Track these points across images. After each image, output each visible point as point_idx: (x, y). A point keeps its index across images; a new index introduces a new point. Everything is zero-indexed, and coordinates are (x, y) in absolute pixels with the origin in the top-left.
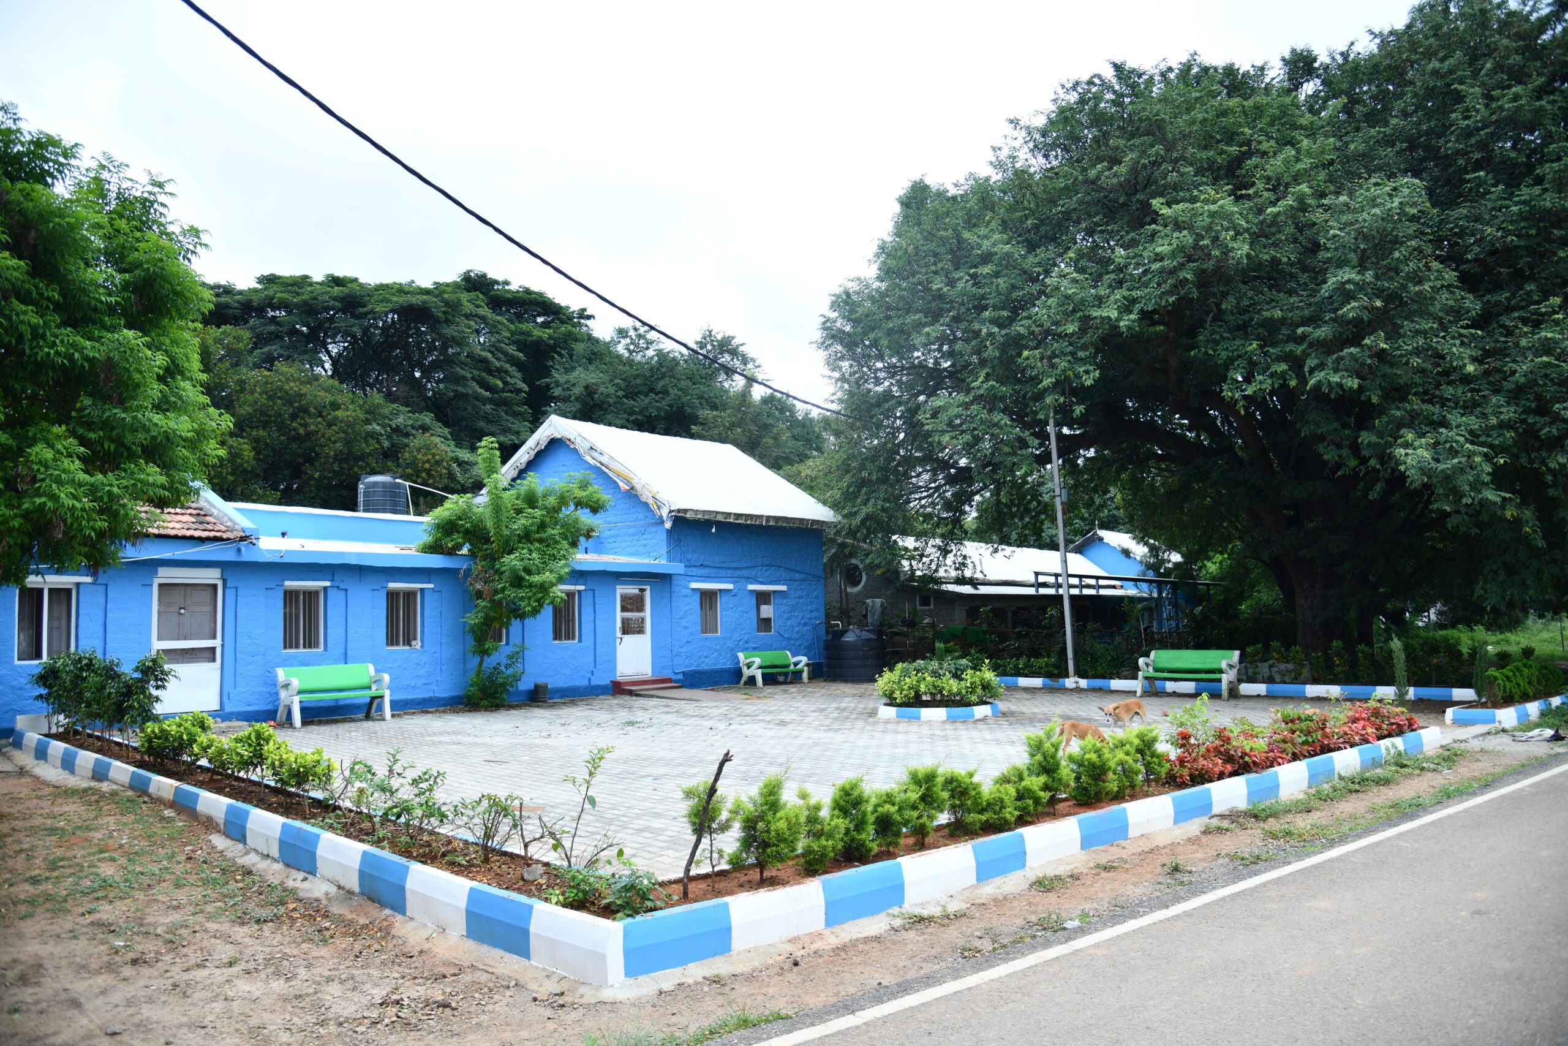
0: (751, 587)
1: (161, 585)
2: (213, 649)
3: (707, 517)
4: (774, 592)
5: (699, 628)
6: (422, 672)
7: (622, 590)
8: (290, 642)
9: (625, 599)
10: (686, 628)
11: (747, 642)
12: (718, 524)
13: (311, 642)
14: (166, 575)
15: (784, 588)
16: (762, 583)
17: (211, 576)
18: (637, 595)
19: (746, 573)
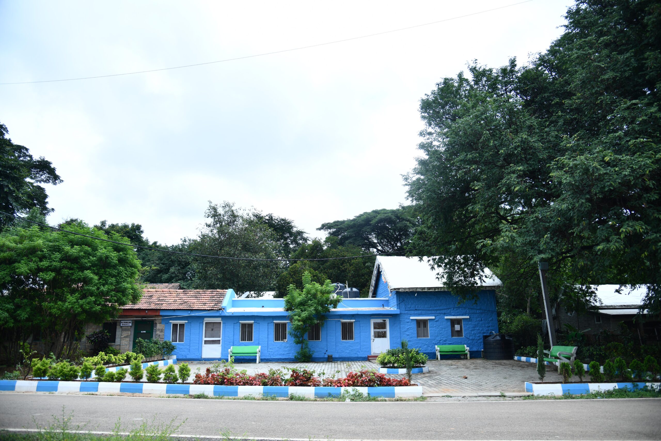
0: (446, 317)
1: (206, 323)
2: (220, 340)
3: (411, 290)
4: (463, 319)
5: (416, 335)
6: (287, 349)
7: (373, 321)
8: (243, 339)
9: (375, 324)
10: (408, 335)
11: (445, 341)
12: (418, 293)
13: (250, 339)
14: (206, 320)
15: (468, 317)
16: (454, 315)
17: (219, 320)
18: (382, 323)
19: (443, 312)
